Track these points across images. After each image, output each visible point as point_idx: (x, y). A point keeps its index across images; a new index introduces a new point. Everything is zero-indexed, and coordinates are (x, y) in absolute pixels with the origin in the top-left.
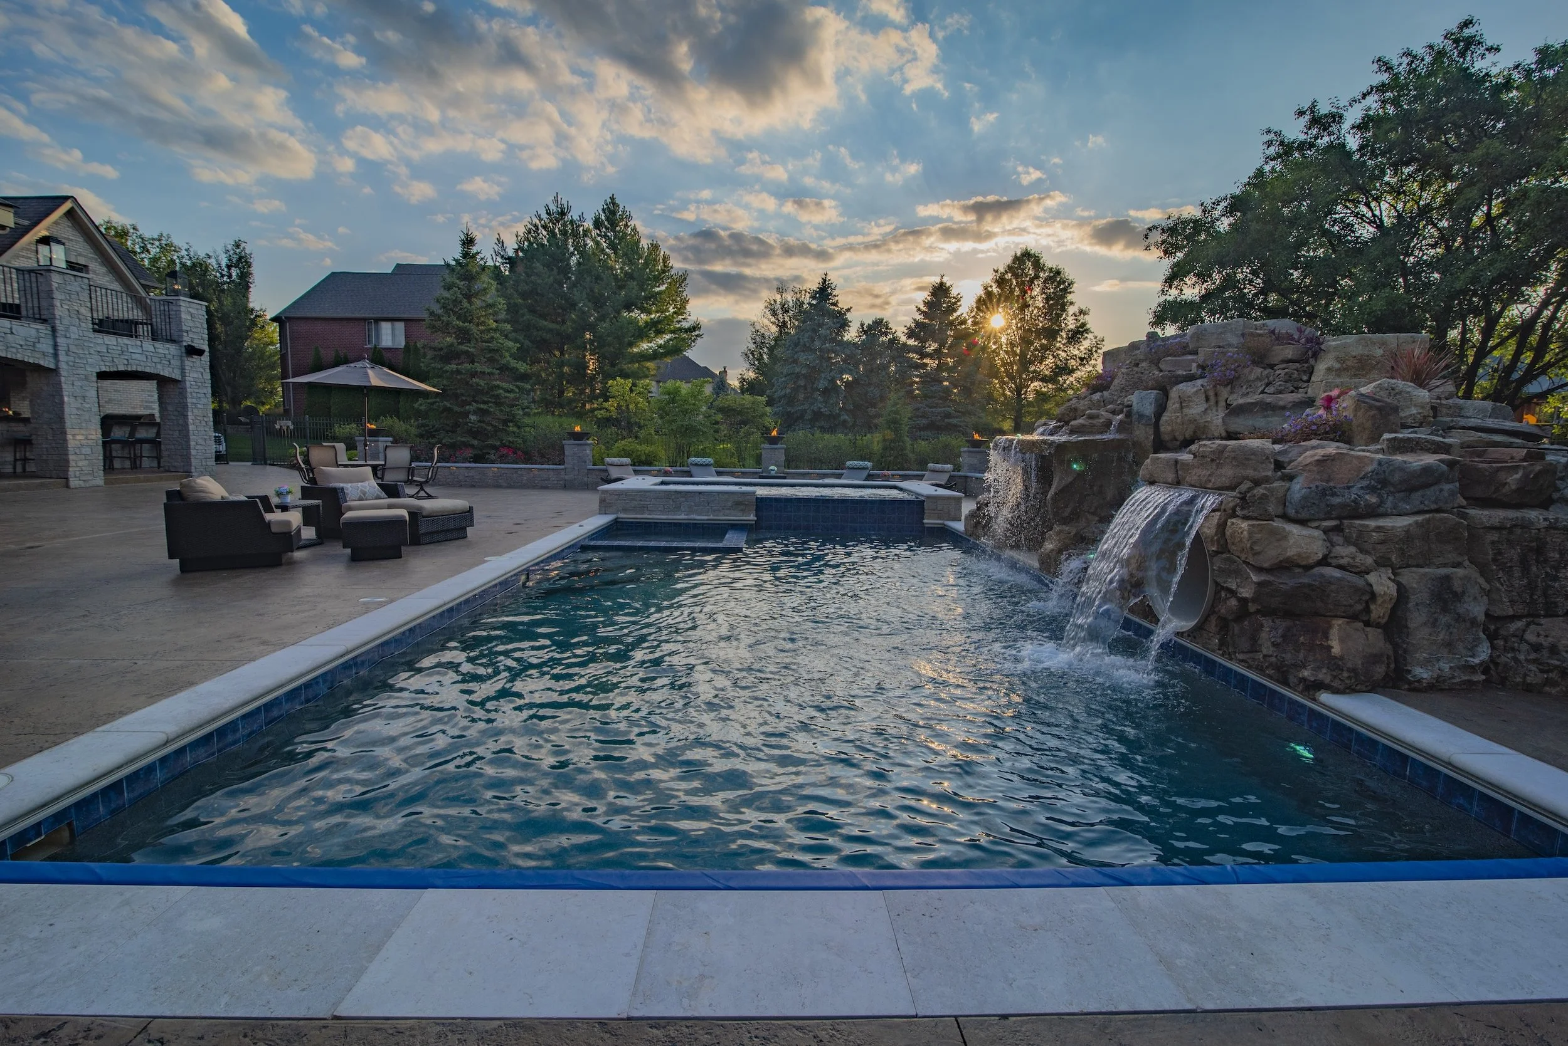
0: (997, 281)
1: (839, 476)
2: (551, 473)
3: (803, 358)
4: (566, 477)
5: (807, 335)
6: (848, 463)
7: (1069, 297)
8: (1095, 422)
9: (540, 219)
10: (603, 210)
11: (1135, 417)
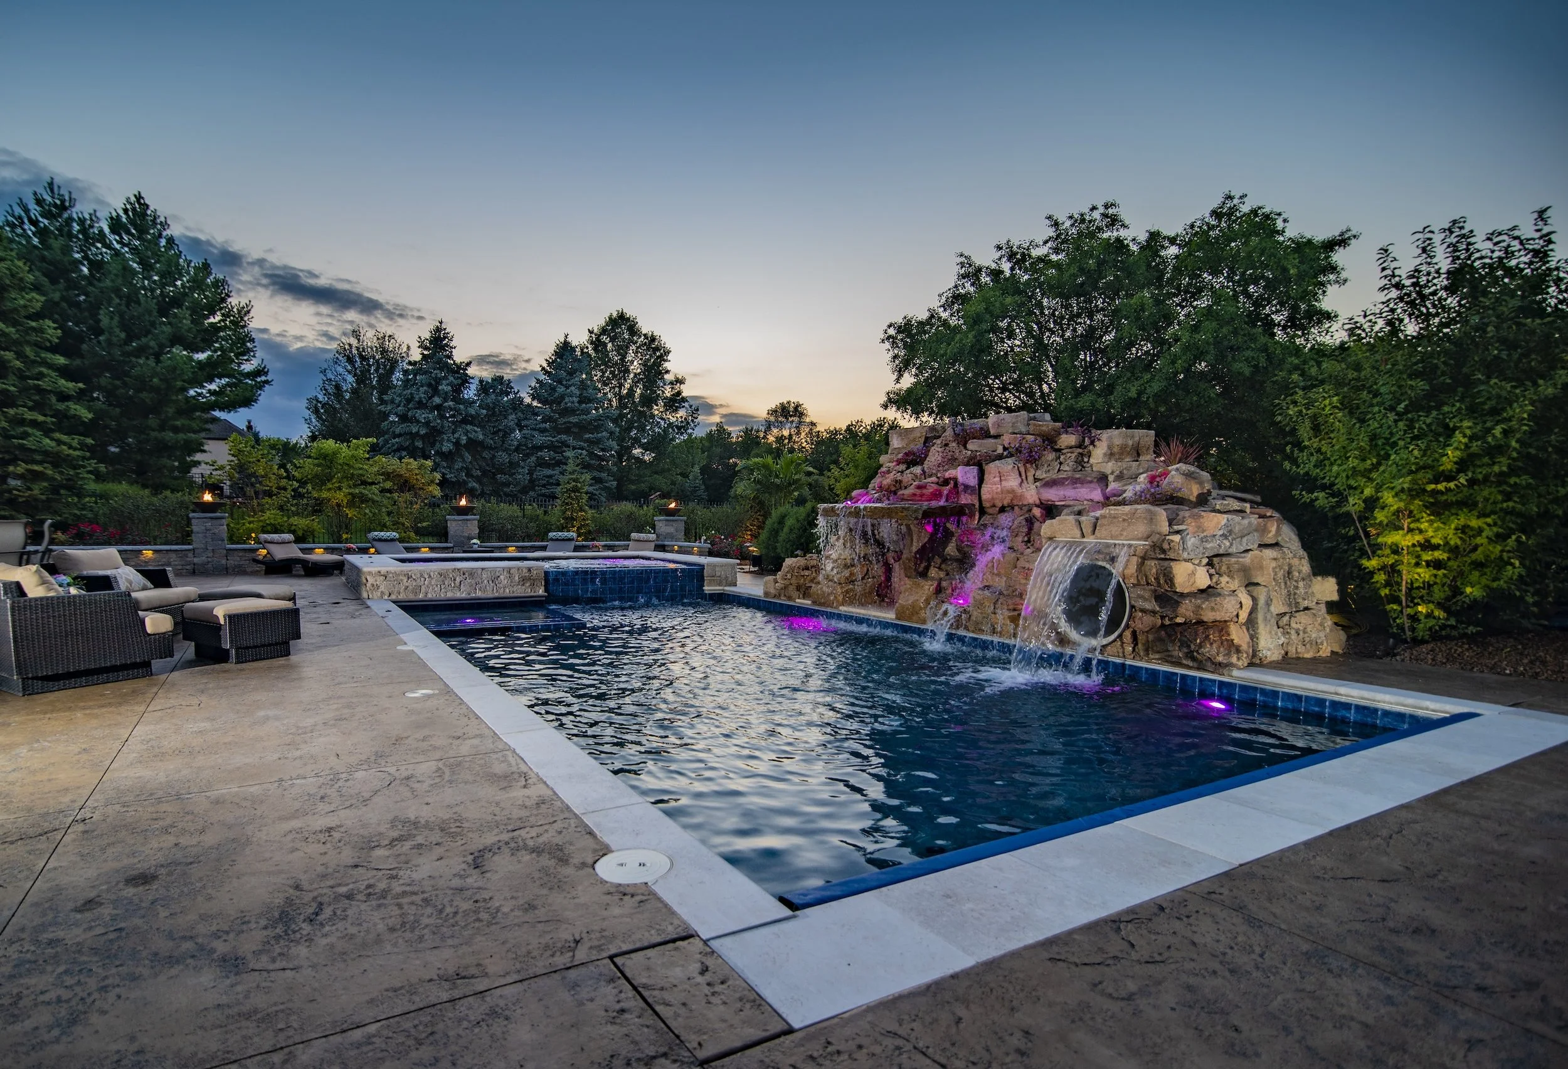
0: (592, 343)
1: (544, 548)
2: (173, 556)
3: (422, 415)
4: (196, 560)
5: (422, 389)
6: (551, 535)
7: (666, 365)
8: (925, 491)
9: (27, 211)
10: (126, 211)
11: (961, 488)
